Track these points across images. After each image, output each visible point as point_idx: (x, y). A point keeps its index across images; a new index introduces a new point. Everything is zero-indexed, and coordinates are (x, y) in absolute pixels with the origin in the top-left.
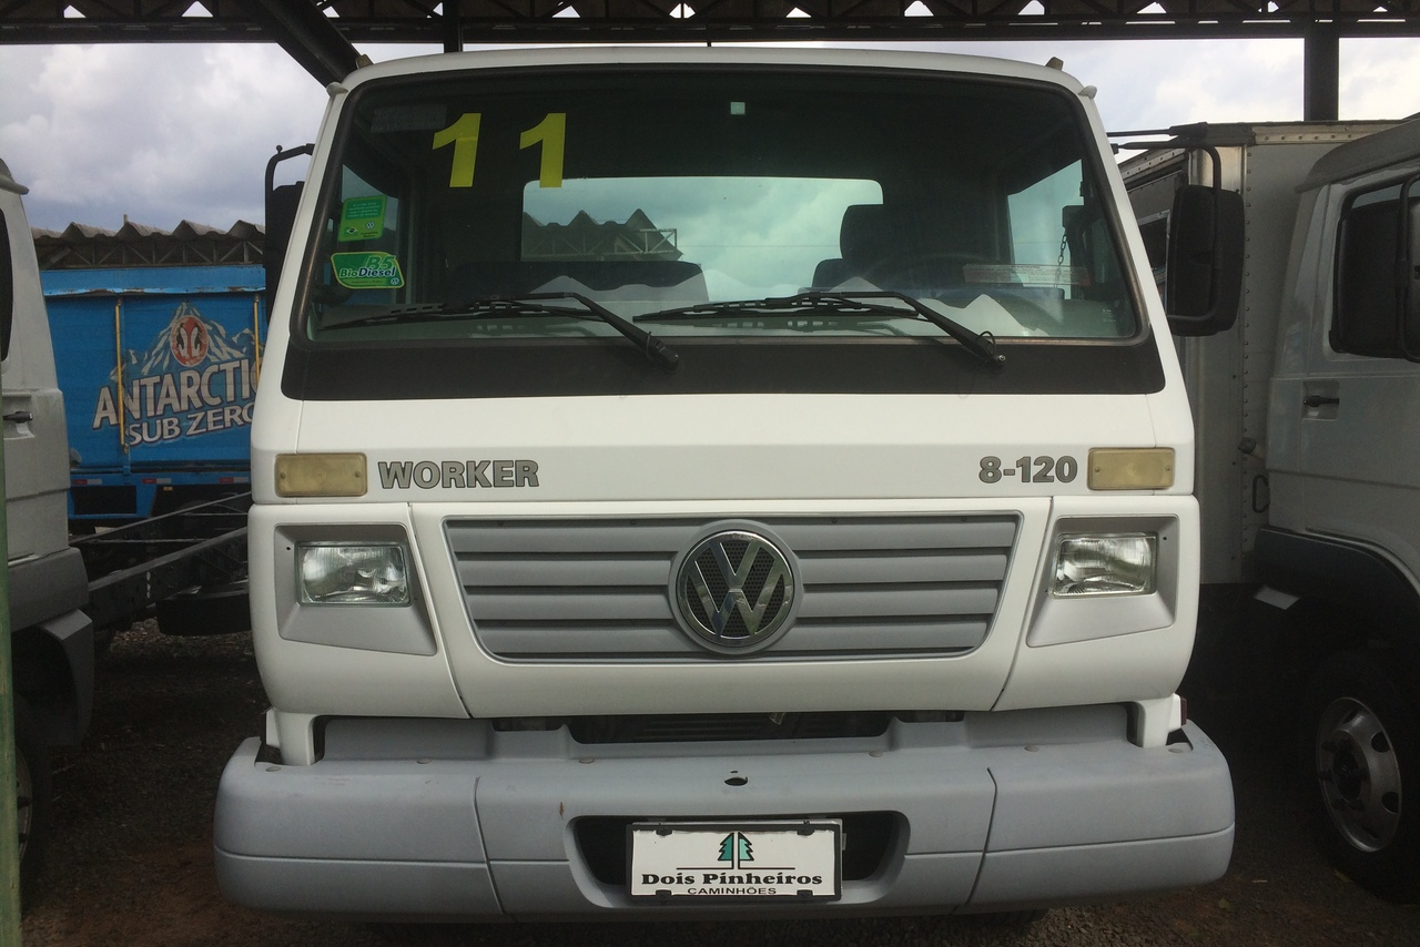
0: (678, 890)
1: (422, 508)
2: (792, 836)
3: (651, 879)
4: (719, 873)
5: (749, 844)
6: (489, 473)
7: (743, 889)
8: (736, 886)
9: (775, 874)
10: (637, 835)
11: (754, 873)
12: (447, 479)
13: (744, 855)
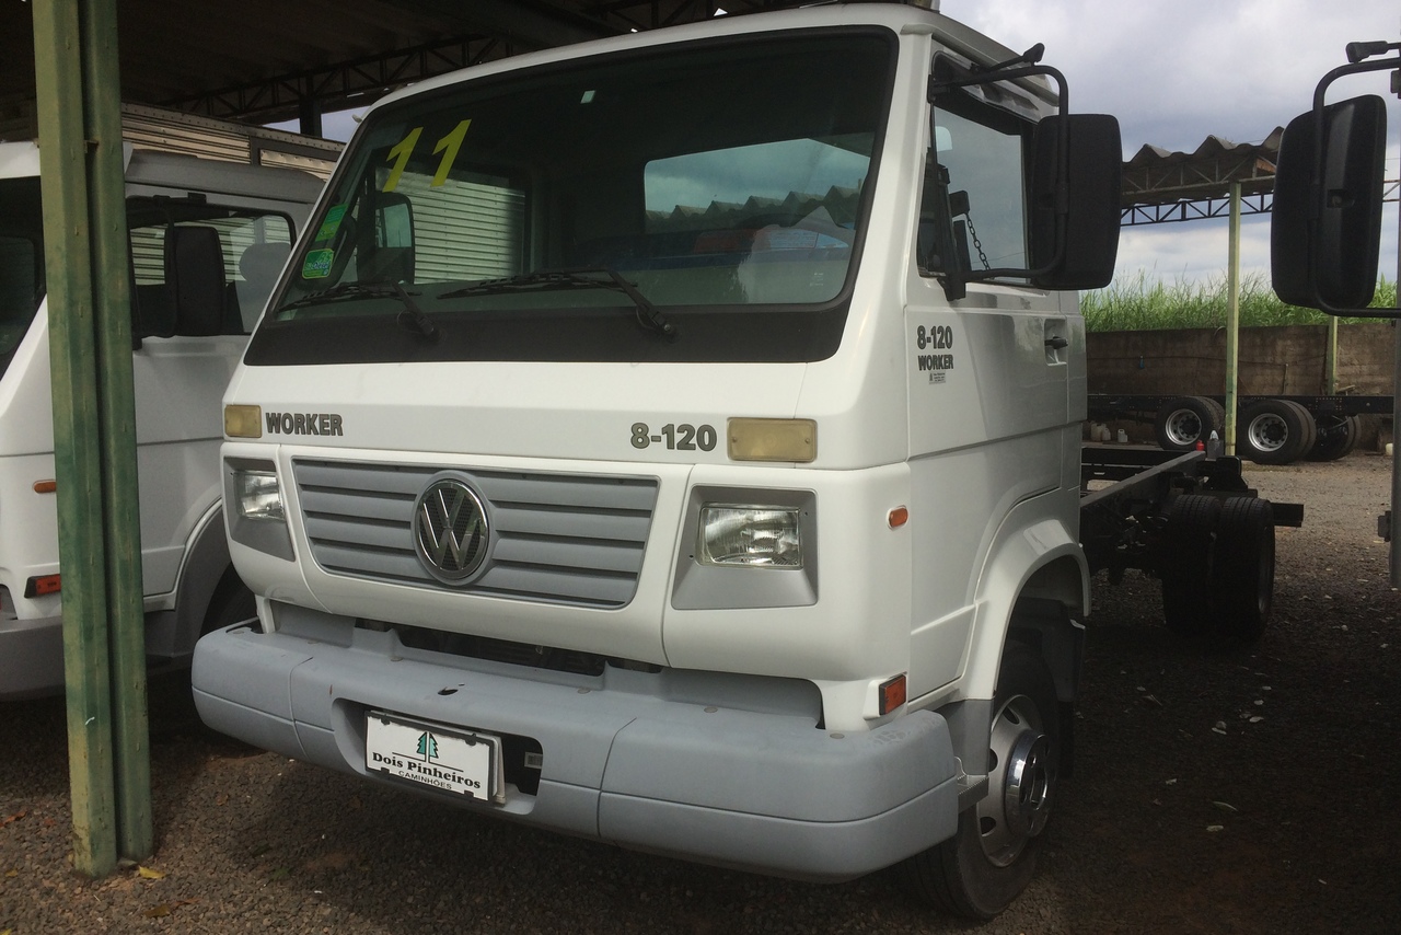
0: (394, 770)
1: (283, 449)
2: (462, 743)
3: (378, 757)
4: (417, 762)
5: (435, 744)
6: (317, 424)
7: (432, 780)
8: (426, 776)
9: (451, 772)
10: (370, 720)
11: (439, 769)
12: (297, 427)
13: (433, 753)
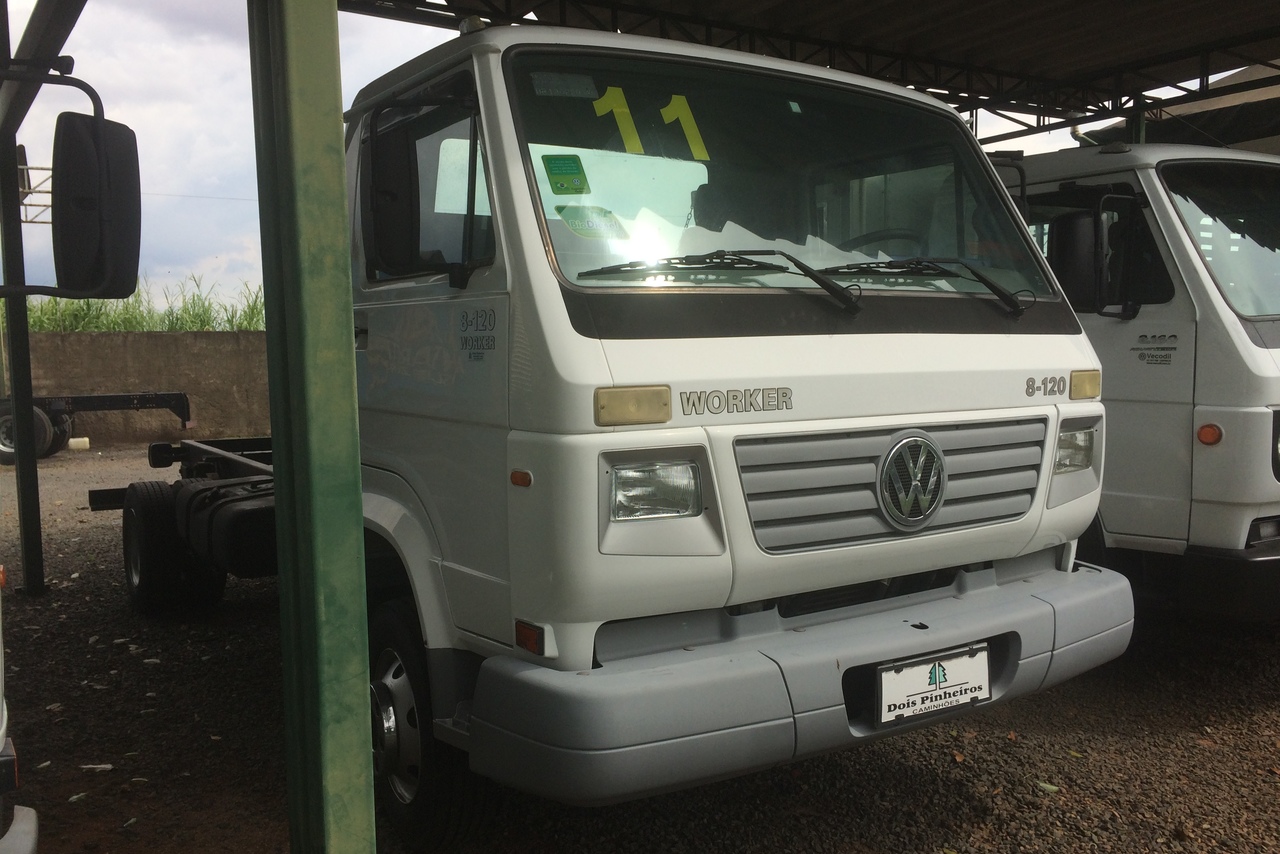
0: (907, 712)
1: (716, 431)
2: (966, 659)
3: (893, 708)
4: (928, 695)
5: (944, 670)
6: (759, 399)
7: (942, 703)
8: (939, 702)
9: (958, 688)
10: (885, 675)
11: (948, 690)
12: (731, 405)
13: (942, 679)
